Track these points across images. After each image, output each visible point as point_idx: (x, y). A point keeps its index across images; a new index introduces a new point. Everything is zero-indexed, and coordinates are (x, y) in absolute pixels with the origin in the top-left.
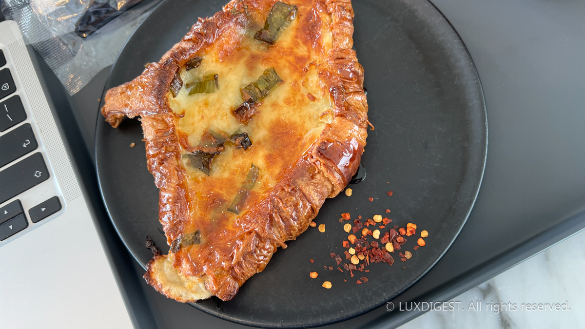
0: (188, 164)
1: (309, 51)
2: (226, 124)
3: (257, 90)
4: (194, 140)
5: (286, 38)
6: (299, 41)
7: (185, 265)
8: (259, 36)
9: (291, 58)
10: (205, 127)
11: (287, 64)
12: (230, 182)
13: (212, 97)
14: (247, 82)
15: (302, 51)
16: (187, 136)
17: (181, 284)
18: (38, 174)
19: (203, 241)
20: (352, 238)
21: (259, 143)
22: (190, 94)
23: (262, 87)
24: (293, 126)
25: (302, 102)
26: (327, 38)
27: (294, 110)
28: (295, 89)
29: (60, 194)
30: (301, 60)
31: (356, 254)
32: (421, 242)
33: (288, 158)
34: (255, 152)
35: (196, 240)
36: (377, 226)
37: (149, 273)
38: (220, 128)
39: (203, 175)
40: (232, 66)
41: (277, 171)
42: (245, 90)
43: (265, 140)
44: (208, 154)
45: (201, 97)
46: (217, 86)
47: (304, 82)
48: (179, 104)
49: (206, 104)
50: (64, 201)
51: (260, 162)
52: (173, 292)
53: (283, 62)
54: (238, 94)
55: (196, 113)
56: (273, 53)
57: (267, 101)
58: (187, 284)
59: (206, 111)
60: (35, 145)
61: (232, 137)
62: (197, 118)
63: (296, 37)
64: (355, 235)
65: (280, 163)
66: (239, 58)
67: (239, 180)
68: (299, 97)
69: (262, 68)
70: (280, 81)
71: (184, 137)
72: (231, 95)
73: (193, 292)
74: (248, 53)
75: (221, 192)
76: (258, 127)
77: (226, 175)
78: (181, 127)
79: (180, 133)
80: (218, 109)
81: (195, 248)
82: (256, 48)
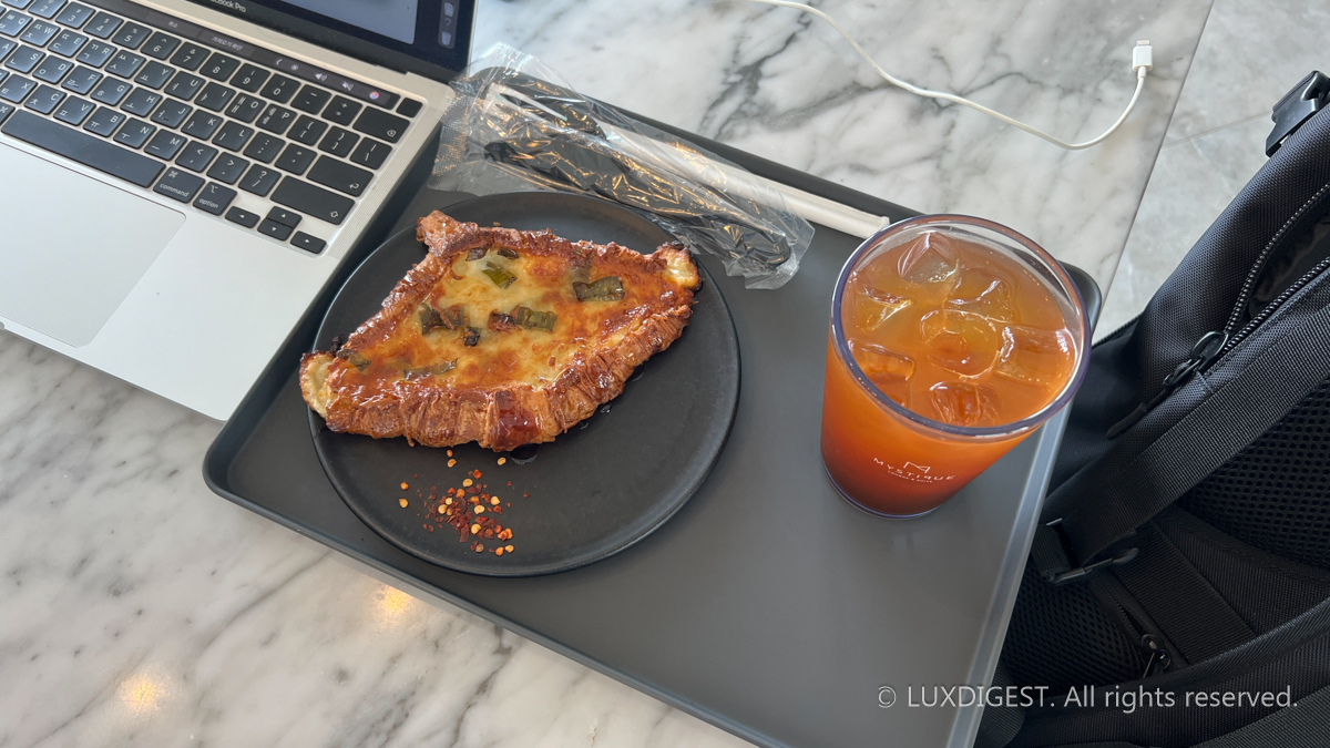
0: (420, 313)
1: (595, 332)
2: (478, 315)
3: (526, 317)
4: (445, 303)
5: (592, 308)
6: (599, 319)
7: (335, 375)
8: (577, 285)
9: (578, 324)
10: (462, 302)
11: (570, 325)
12: (431, 355)
13: (495, 290)
14: (529, 305)
15: (592, 327)
16: (444, 294)
17: (318, 386)
18: (334, 214)
19: (365, 372)
20: (460, 493)
21: (480, 351)
22: (485, 272)
23: (532, 319)
24: (516, 367)
25: (543, 359)
26: (617, 337)
27: (532, 358)
28: (551, 347)
29: (330, 243)
30: (583, 331)
31: (449, 507)
32: (500, 551)
33: (484, 383)
34: (469, 353)
35: (361, 366)
36: (487, 504)
37: (310, 357)
38: (471, 314)
39: (420, 332)
40: (534, 285)
41: (465, 382)
42: (520, 309)
43: (487, 355)
44: (441, 320)
45: (488, 282)
46: (508, 285)
47: (562, 347)
48: (467, 269)
49: (484, 290)
50: (326, 251)
51: (464, 363)
52: (307, 384)
53: (569, 319)
54: (512, 306)
55: (470, 287)
56: (572, 308)
57: (524, 333)
58: (322, 391)
59: (478, 293)
60: (358, 193)
61: (471, 329)
62: (466, 291)
63: (600, 314)
64: (466, 493)
65: (475, 379)
66: (547, 285)
67: (438, 360)
68: (546, 353)
69: (551, 308)
70: (550, 329)
71: (440, 293)
72: (506, 301)
73: (318, 399)
74: (556, 289)
75: (417, 355)
76: (496, 342)
77: (434, 348)
78: (447, 284)
79: (441, 286)
80: (487, 301)
81: (355, 370)
82: (566, 290)
